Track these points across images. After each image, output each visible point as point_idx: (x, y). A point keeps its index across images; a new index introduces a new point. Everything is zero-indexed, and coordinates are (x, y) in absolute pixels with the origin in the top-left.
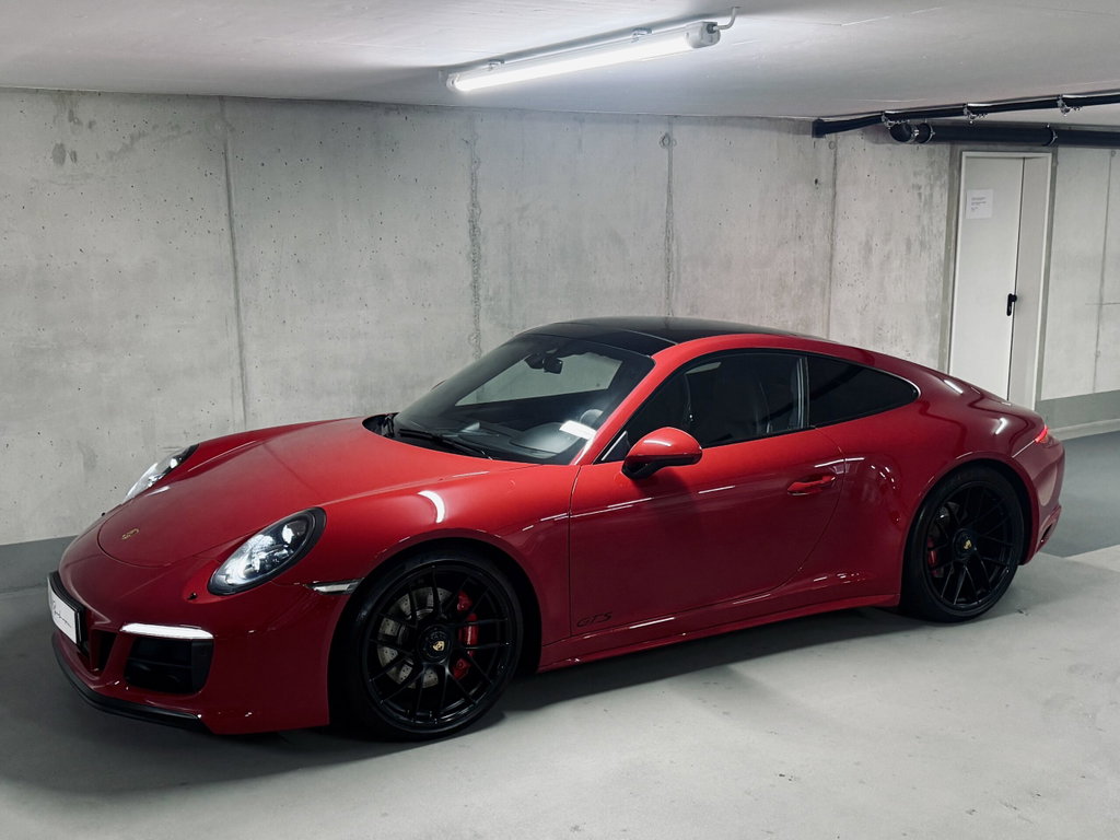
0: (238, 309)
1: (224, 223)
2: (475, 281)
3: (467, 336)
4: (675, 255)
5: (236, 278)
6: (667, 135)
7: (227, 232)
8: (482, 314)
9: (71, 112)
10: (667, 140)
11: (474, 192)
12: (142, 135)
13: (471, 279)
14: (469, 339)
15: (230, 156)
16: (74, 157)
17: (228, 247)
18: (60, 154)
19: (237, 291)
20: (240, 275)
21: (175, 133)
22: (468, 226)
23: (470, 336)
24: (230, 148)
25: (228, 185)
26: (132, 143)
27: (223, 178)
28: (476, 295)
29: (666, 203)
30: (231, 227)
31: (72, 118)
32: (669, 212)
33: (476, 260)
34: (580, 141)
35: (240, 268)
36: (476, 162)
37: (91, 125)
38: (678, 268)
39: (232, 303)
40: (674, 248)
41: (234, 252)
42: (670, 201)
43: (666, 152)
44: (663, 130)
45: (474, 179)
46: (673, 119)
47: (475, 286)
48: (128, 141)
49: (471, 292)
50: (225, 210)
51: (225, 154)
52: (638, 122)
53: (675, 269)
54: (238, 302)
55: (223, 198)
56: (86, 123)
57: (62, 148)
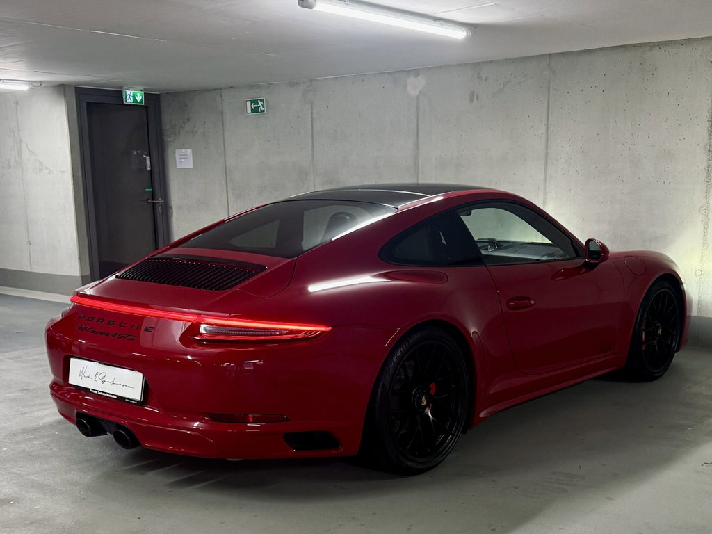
0: (545, 181)
1: (544, 131)
2: (709, 166)
3: (698, 208)
5: (546, 163)
7: (545, 135)
9: (479, 73)
12: (508, 82)
13: (705, 164)
14: (699, 209)
15: (551, 89)
16: (477, 98)
17: (544, 144)
18: (473, 97)
19: (546, 169)
20: (548, 161)
21: (524, 79)
23: (701, 207)
24: (551, 85)
25: (548, 107)
26: (504, 87)
27: (546, 102)
28: (708, 177)
30: (547, 133)
31: (479, 77)
35: (549, 156)
37: (486, 80)
39: (543, 177)
41: (547, 146)
47: (709, 169)
48: (502, 86)
49: (705, 174)
50: (544, 122)
51: (548, 88)
54: (546, 178)
55: (545, 116)
56: (484, 78)
57: (473, 93)
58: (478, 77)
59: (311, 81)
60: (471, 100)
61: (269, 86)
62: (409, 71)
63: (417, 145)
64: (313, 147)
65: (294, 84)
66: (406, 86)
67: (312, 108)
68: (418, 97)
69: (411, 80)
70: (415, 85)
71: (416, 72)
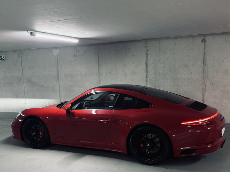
0: (99, 81)
1: (98, 66)
2: (147, 76)
4: (206, 70)
5: (99, 76)
6: (203, 39)
7: (98, 67)
8: (148, 83)
10: (204, 41)
11: (147, 57)
12: (86, 52)
13: (145, 76)
16: (76, 56)
18: (75, 56)
19: (99, 78)
21: (90, 51)
22: (145, 64)
27: (98, 58)
28: (147, 79)
29: (203, 56)
30: (99, 66)
32: (204, 59)
33: (147, 71)
34: (176, 43)
35: (100, 74)
36: (148, 50)
37: (79, 51)
38: (207, 73)
39: (98, 80)
40: (206, 68)
41: (99, 71)
42: (204, 56)
43: (203, 43)
44: (202, 38)
45: (147, 54)
46: (205, 35)
47: (147, 77)
48: (84, 53)
49: (146, 79)
50: (98, 64)
51: (98, 54)
52: (194, 37)
53: (206, 73)
55: (98, 62)
57: (75, 55)
58: (76, 50)
59: (20, 50)
60: (74, 57)
61: (5, 52)
62: (53, 48)
63: (58, 70)
64: (22, 70)
65: (15, 51)
66: (53, 52)
67: (21, 59)
68: (57, 56)
69: (54, 51)
70: (56, 52)
71: (56, 48)
